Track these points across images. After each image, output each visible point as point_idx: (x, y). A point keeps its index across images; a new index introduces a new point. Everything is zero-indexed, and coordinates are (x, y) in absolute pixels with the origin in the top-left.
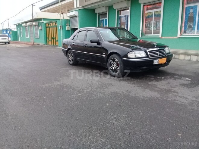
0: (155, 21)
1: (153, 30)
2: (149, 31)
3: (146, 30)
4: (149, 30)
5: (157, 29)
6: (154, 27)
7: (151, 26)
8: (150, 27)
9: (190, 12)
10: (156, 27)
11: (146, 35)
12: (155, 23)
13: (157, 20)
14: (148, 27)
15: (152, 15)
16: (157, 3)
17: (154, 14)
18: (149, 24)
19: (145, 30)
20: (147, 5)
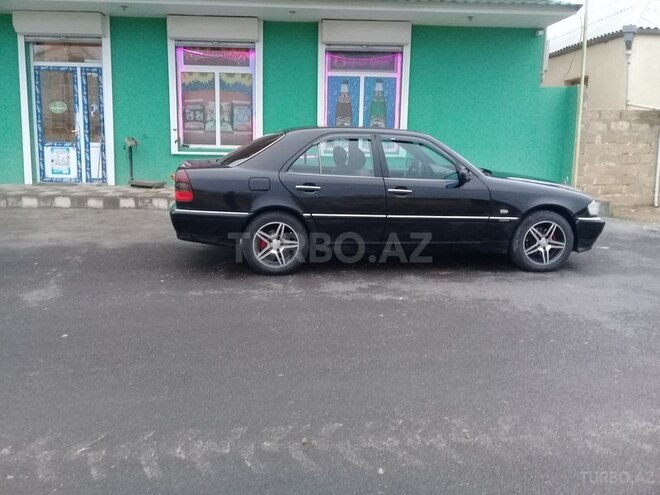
0: (223, 104)
1: (222, 132)
2: (201, 132)
3: (188, 129)
4: (201, 129)
5: (236, 130)
6: (222, 121)
7: (209, 118)
8: (205, 122)
9: (342, 91)
10: (231, 123)
11: (192, 146)
12: (225, 108)
13: (235, 102)
14: (195, 120)
15: (213, 81)
16: (237, 49)
17: (221, 80)
18: (203, 111)
19: (184, 128)
20: (185, 48)
